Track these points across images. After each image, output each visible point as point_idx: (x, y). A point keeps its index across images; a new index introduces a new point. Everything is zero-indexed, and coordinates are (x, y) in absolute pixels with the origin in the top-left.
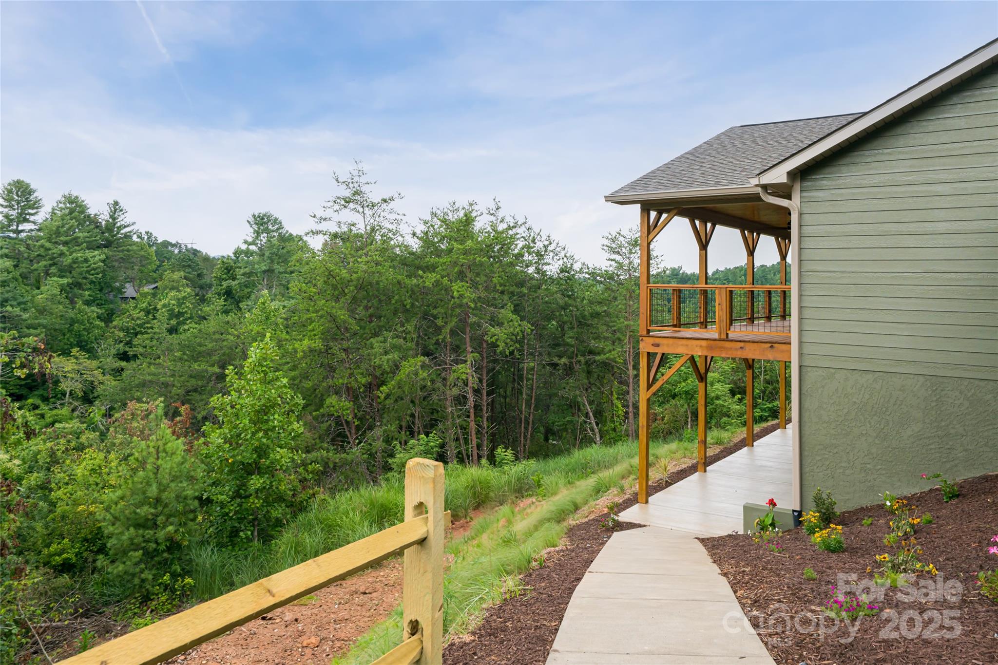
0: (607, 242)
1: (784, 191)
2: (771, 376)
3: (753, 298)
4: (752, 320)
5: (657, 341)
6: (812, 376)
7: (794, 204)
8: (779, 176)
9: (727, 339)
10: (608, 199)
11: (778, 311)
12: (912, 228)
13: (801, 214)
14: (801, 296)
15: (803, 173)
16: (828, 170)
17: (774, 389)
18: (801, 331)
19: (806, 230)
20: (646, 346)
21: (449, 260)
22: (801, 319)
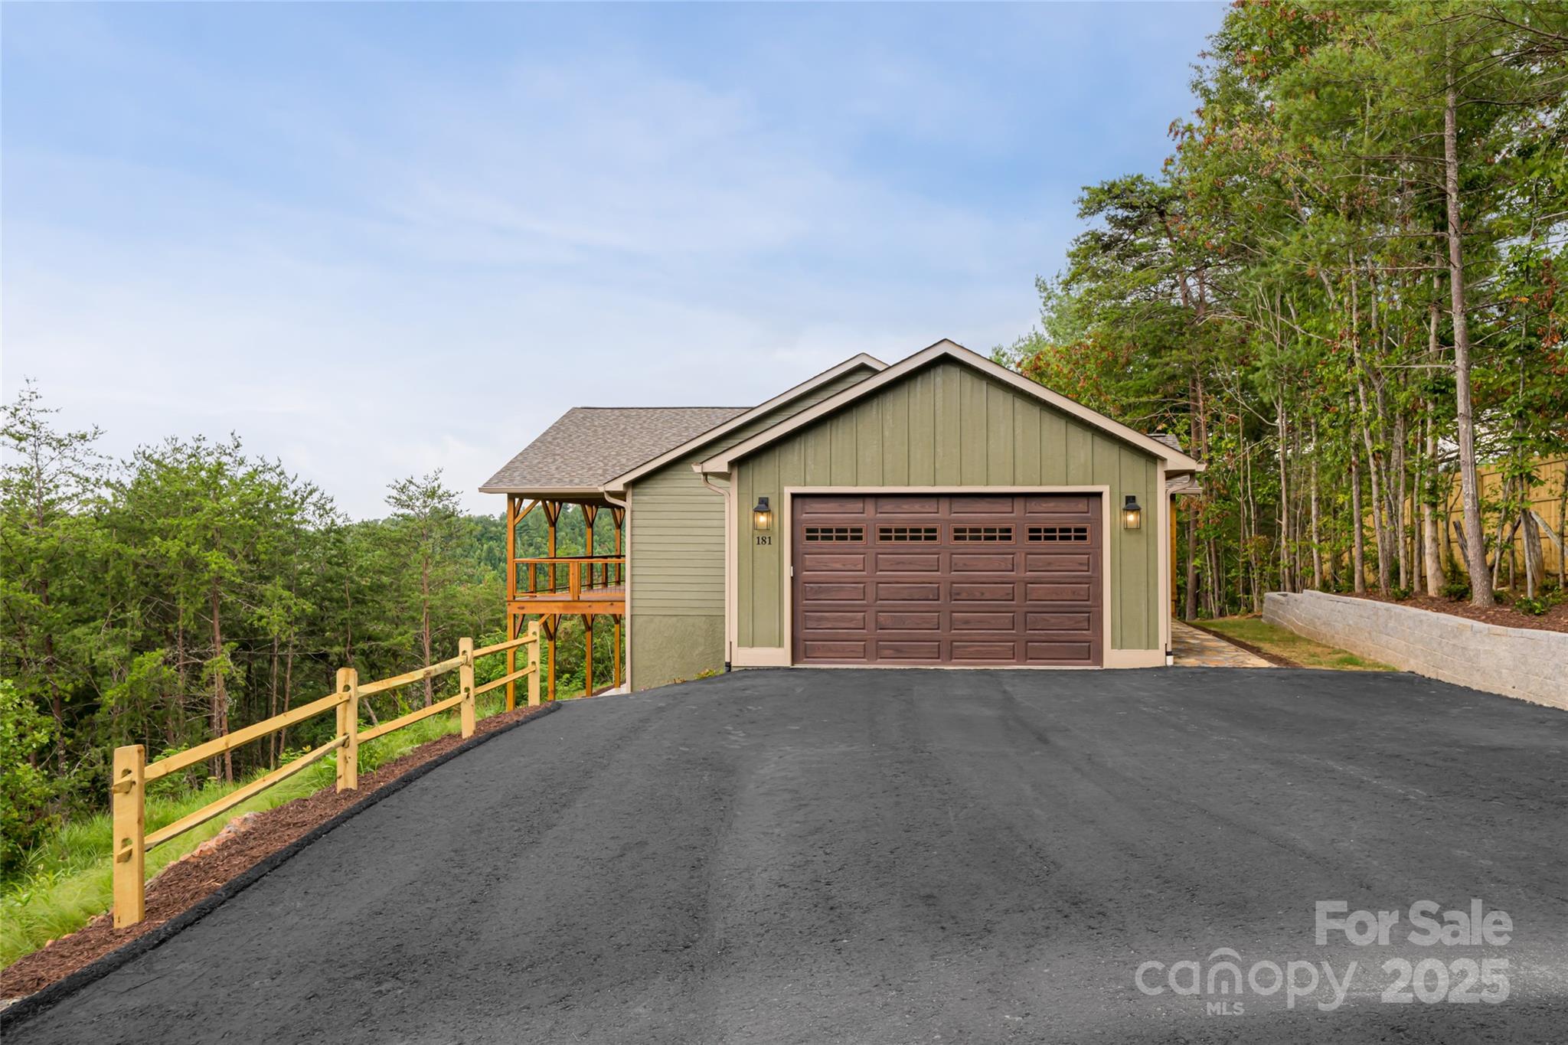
0: (394, 493)
1: (621, 496)
2: (603, 653)
3: (592, 569)
4: (591, 586)
5: (522, 604)
6: (638, 621)
7: (627, 504)
8: (618, 486)
9: (579, 601)
10: (481, 490)
11: (613, 579)
12: (699, 523)
13: (632, 512)
14: (632, 567)
15: (634, 484)
16: (649, 482)
17: (606, 667)
18: (632, 591)
19: (636, 522)
20: (513, 609)
21: (196, 521)
22: (632, 583)
